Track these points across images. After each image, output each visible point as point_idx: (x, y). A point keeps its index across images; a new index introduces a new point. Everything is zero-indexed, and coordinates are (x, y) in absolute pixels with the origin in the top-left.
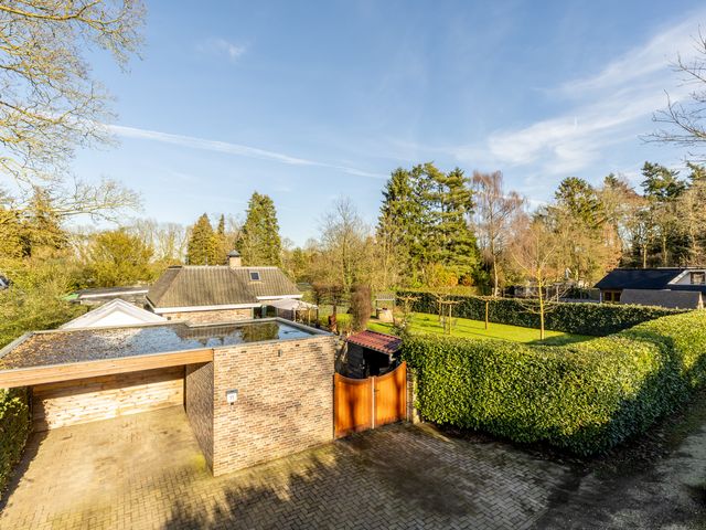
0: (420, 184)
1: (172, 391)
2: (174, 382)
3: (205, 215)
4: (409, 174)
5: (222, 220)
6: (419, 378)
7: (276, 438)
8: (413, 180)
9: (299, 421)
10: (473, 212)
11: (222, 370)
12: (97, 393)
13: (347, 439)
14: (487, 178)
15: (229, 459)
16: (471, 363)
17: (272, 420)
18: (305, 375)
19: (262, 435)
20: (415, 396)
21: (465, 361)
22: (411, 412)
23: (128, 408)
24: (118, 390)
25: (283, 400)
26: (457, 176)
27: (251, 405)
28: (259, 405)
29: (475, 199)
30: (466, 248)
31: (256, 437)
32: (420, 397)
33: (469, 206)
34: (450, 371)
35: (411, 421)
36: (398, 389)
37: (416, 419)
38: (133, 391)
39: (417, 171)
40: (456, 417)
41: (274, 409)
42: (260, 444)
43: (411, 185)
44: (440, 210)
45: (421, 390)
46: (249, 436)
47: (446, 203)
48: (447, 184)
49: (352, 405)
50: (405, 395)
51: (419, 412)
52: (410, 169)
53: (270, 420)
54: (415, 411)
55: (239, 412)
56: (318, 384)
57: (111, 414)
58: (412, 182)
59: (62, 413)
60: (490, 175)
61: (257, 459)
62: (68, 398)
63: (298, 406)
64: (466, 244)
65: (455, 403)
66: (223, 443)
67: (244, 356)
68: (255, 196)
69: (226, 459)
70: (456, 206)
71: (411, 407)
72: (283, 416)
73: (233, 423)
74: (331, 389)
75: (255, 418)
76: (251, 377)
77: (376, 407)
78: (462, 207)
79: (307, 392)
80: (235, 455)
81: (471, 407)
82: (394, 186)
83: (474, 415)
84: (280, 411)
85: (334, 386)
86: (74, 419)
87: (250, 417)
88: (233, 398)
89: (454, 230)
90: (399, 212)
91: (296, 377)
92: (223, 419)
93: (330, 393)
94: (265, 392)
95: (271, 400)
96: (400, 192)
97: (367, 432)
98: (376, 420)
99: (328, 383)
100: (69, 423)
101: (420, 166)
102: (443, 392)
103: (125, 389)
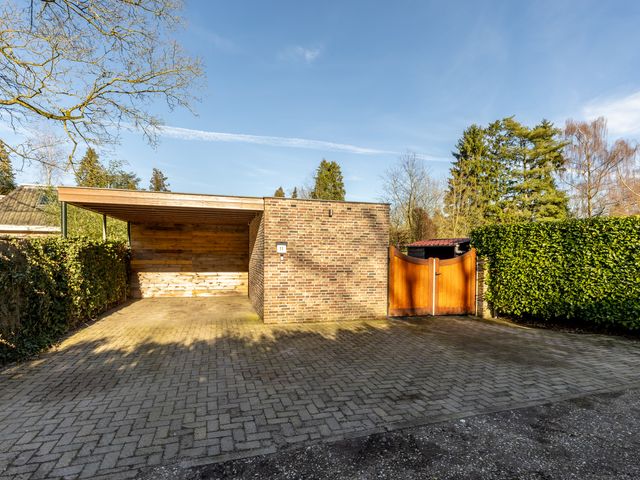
0: (498, 141)
1: (239, 282)
2: (240, 274)
3: (281, 189)
4: (485, 132)
5: (295, 192)
6: (492, 265)
7: (326, 301)
8: (488, 137)
9: (349, 286)
10: (564, 170)
11: (272, 220)
12: (177, 274)
13: (404, 317)
14: (584, 128)
15: (279, 309)
16: (564, 237)
17: (321, 281)
18: (357, 241)
19: (311, 294)
20: (486, 288)
21: (556, 236)
22: (480, 306)
23: (202, 291)
24: (194, 274)
25: (333, 263)
26: (544, 127)
27: (301, 260)
28: (309, 263)
29: (567, 154)
30: (553, 208)
31: (305, 294)
32: (492, 287)
33: (559, 162)
34: (534, 251)
35: (481, 316)
36: (466, 278)
37: (487, 314)
38: (206, 276)
39: (494, 128)
40: (542, 306)
41: (324, 270)
42: (310, 303)
43: (487, 144)
44: (521, 170)
45: (494, 279)
46: (298, 292)
47: (528, 161)
48: (531, 140)
49: (411, 283)
50: (474, 287)
51: (491, 305)
52: (486, 126)
53: (319, 280)
54: (485, 304)
55: (289, 265)
56: (371, 254)
57: (188, 294)
58: (486, 142)
59: (152, 285)
60: (589, 124)
61: (306, 316)
62: (156, 274)
63: (349, 272)
64: (554, 203)
65: (540, 288)
66: (273, 293)
67: (293, 210)
68: (324, 164)
69: (276, 309)
70: (541, 164)
71: (481, 300)
72: (333, 280)
73: (283, 274)
74: (385, 261)
75: (305, 275)
76: (301, 232)
77: (437, 292)
78: (550, 164)
79: (358, 260)
80: (285, 308)
81: (562, 291)
82: (466, 145)
83: (567, 300)
84: (331, 273)
85: (389, 259)
86: (160, 292)
87: (299, 273)
88: (282, 249)
89: (538, 189)
90: (472, 172)
91: (347, 241)
92: (273, 269)
93: (385, 266)
94: (315, 251)
95: (321, 260)
96: (474, 151)
97: (428, 316)
98: (437, 308)
99: (381, 254)
100: (157, 295)
101: (497, 122)
102: (522, 277)
103: (200, 274)
